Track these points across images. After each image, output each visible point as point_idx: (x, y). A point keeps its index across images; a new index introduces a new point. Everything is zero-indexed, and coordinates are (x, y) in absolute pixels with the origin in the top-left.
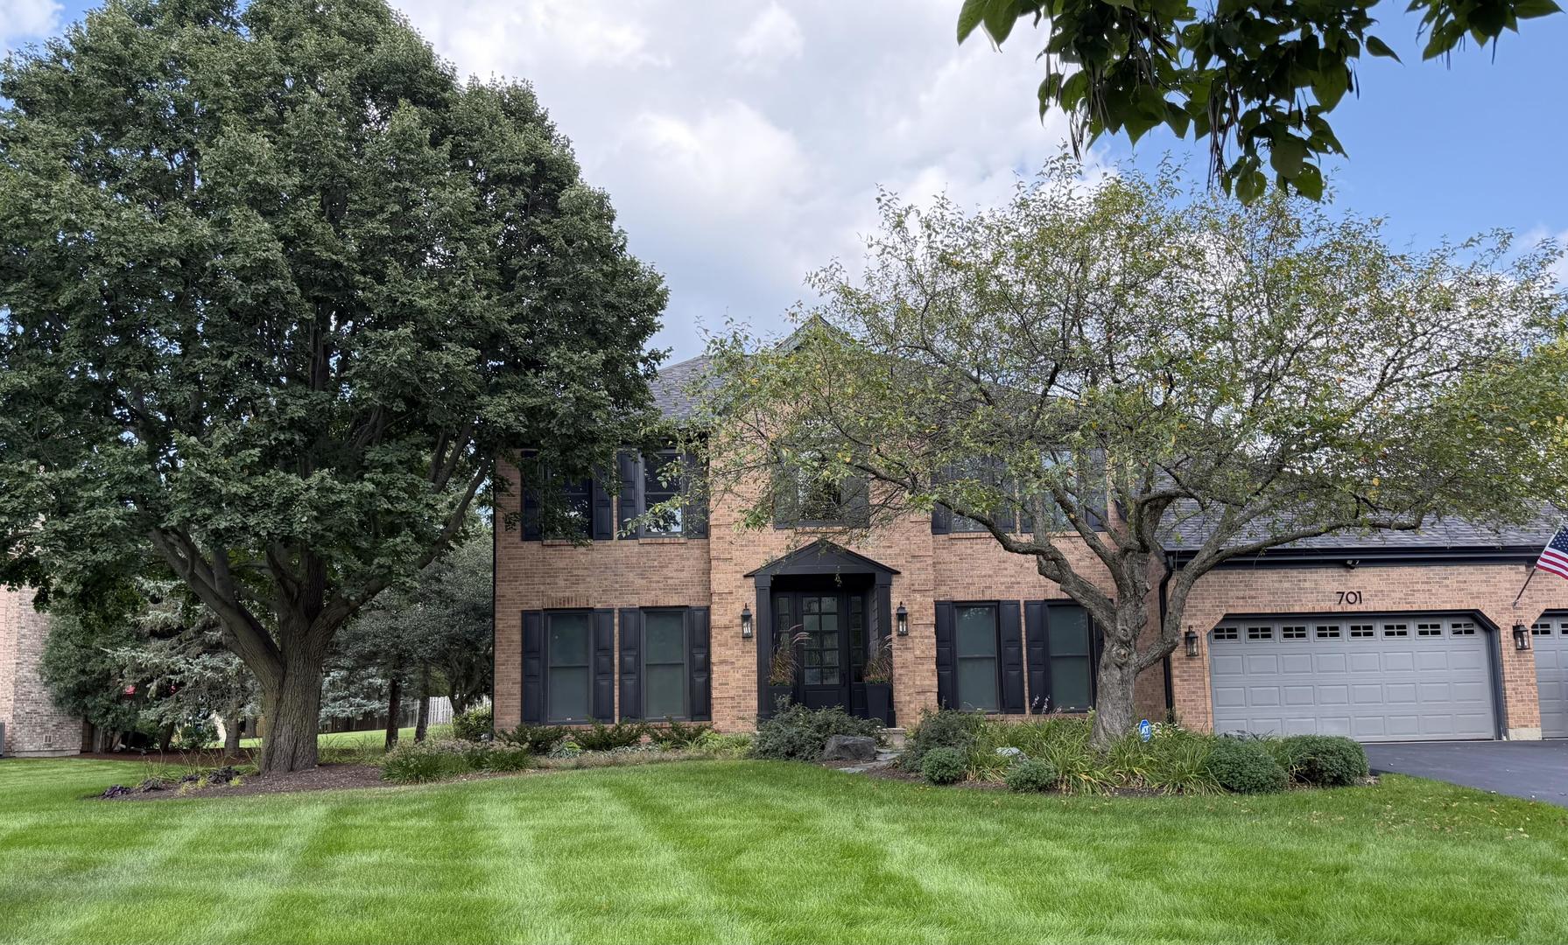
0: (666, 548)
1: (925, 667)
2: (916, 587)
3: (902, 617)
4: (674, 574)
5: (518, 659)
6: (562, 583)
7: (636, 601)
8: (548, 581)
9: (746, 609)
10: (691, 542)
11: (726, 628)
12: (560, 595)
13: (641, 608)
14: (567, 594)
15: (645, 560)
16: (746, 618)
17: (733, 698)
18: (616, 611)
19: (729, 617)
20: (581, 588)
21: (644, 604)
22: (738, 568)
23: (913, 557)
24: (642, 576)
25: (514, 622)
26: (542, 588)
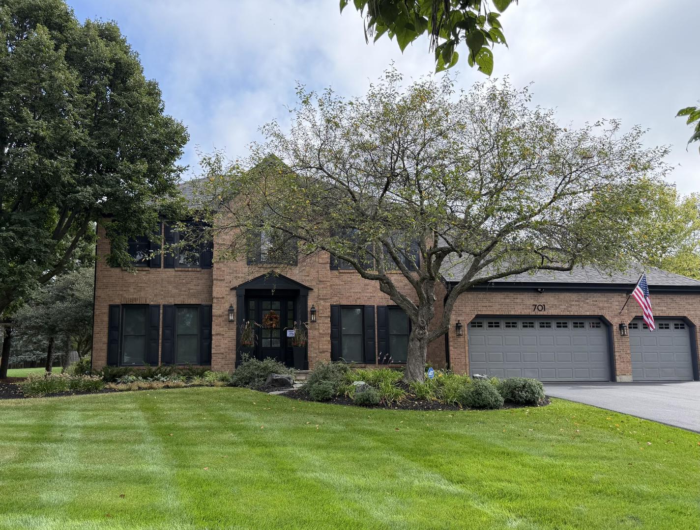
0: (190, 273)
1: (325, 339)
2: (321, 297)
3: (313, 312)
4: (194, 287)
5: (106, 331)
6: (132, 290)
7: (172, 301)
8: (125, 289)
9: (231, 307)
10: (203, 270)
11: (220, 316)
12: (131, 297)
13: (175, 305)
14: (135, 296)
15: (178, 279)
16: (231, 310)
17: (222, 354)
18: (161, 306)
19: (222, 311)
20: (142, 294)
21: (176, 303)
22: (227, 285)
23: (320, 281)
24: (176, 288)
25: (105, 311)
26: (121, 293)
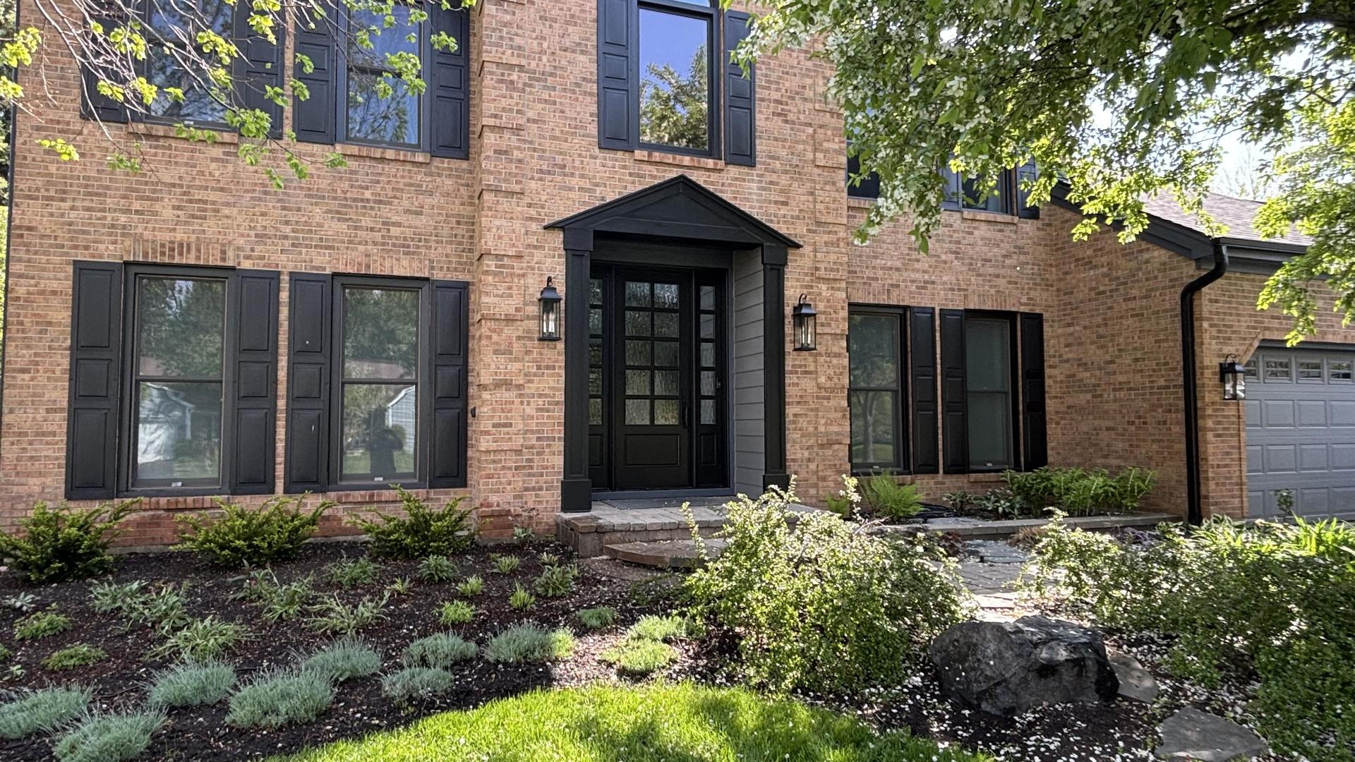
0: (390, 169)
1: (833, 403)
2: (822, 273)
4: (402, 219)
5: (63, 361)
6: (168, 213)
7: (325, 263)
8: (137, 205)
9: (550, 288)
10: (437, 162)
11: (509, 320)
12: (167, 237)
13: (335, 275)
14: (179, 236)
15: (346, 185)
16: (548, 304)
17: (518, 452)
18: (285, 278)
19: (516, 301)
20: (211, 227)
21: (341, 269)
22: (533, 212)
23: (819, 223)
24: (340, 216)
25: (55, 285)
26: (123, 219)
